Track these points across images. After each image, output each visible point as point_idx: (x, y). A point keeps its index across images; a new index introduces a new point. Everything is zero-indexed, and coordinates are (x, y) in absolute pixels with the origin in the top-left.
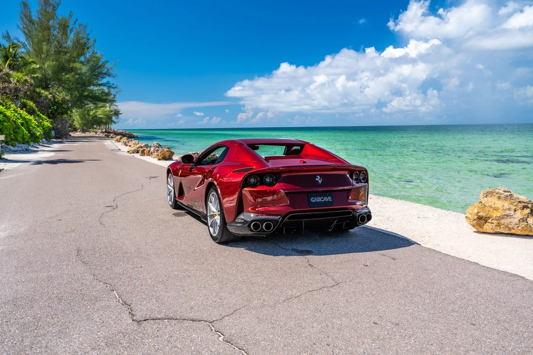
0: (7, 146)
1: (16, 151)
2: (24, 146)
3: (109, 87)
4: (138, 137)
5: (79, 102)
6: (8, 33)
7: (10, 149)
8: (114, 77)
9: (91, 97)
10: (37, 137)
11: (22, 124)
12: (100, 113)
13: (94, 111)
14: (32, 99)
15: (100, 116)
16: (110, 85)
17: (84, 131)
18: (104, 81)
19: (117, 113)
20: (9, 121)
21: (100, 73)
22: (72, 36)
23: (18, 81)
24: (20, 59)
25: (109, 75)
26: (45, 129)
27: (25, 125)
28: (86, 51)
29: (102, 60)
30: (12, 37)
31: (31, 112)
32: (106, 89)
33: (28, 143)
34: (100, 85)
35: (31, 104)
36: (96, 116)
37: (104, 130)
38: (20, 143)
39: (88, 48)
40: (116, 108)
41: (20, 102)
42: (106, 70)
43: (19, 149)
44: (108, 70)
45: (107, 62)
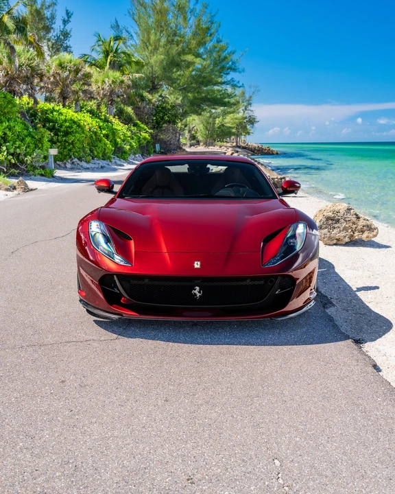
0: (79, 162)
1: (88, 169)
2: (102, 163)
3: (234, 86)
4: (277, 154)
5: (196, 106)
6: (117, 22)
7: (82, 166)
8: (240, 72)
9: (209, 100)
10: (125, 153)
11: (107, 136)
12: (229, 120)
13: (221, 118)
14: (132, 104)
15: (228, 125)
16: (235, 83)
17: (207, 144)
18: (229, 78)
19: (252, 121)
20: (83, 132)
21: (223, 68)
22: (192, 21)
23: (113, 82)
24: (123, 55)
25: (234, 70)
26: (141, 142)
27: (111, 137)
28: (208, 38)
29: (229, 50)
30: (121, 27)
31: (127, 121)
32: (230, 90)
33: (109, 158)
34: (222, 83)
35: (129, 110)
36: (223, 125)
37: (235, 144)
38: (99, 158)
39: (211, 35)
40: (251, 114)
41: (116, 108)
42: (230, 63)
43: (93, 166)
44: (233, 63)
45: (234, 53)
